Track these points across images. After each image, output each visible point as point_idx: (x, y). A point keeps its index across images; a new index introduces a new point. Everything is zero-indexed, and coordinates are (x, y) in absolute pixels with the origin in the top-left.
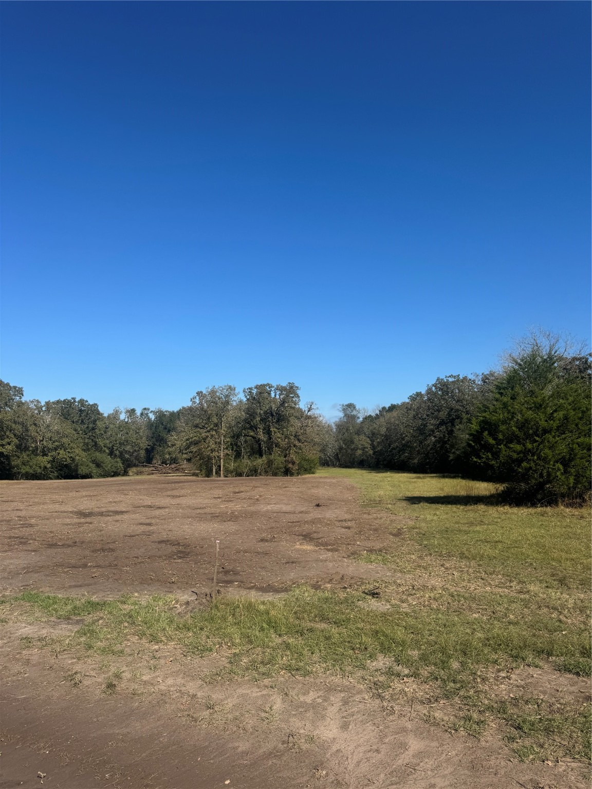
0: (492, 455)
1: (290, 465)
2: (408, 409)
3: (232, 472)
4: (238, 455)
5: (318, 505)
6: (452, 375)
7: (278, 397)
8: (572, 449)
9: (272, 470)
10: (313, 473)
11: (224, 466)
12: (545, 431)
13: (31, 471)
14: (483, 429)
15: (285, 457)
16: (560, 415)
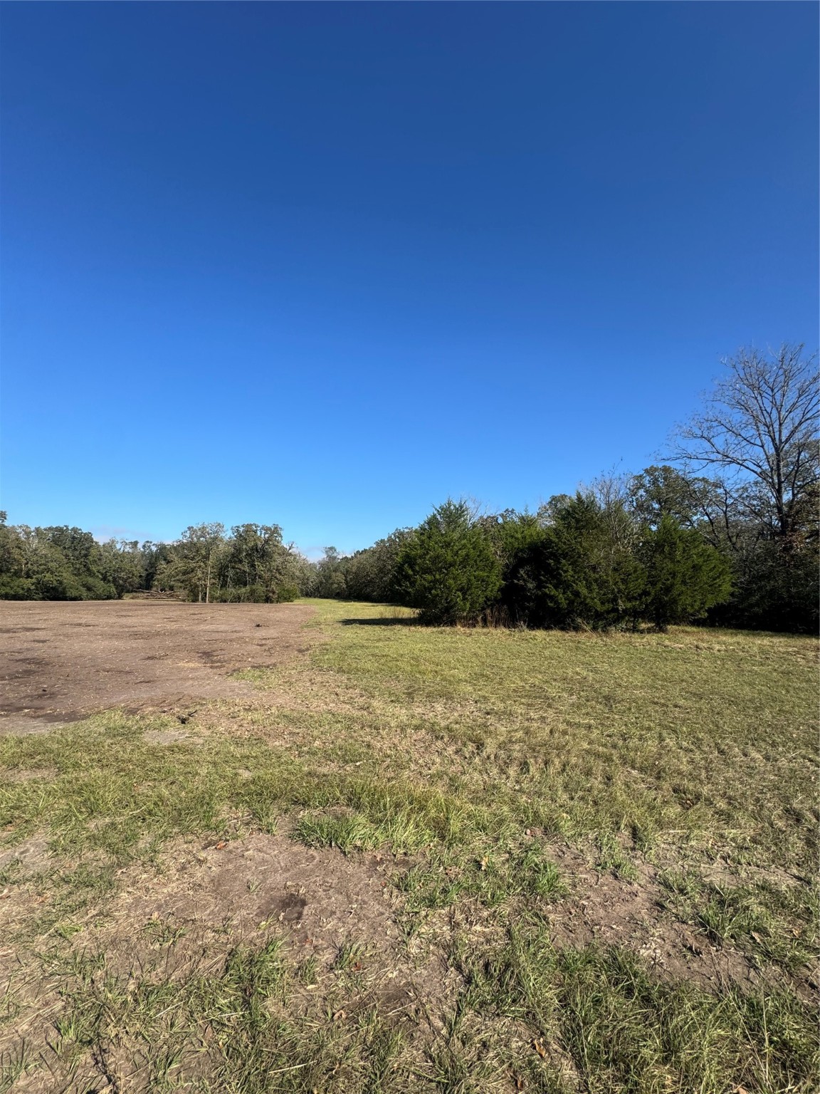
0: (410, 584)
1: (271, 594)
2: (374, 552)
3: (217, 599)
4: (224, 585)
5: (258, 626)
7: (263, 536)
8: (470, 580)
9: (254, 598)
10: (292, 601)
11: (210, 593)
12: (452, 565)
13: (12, 592)
14: (405, 562)
15: (267, 587)
16: (463, 553)
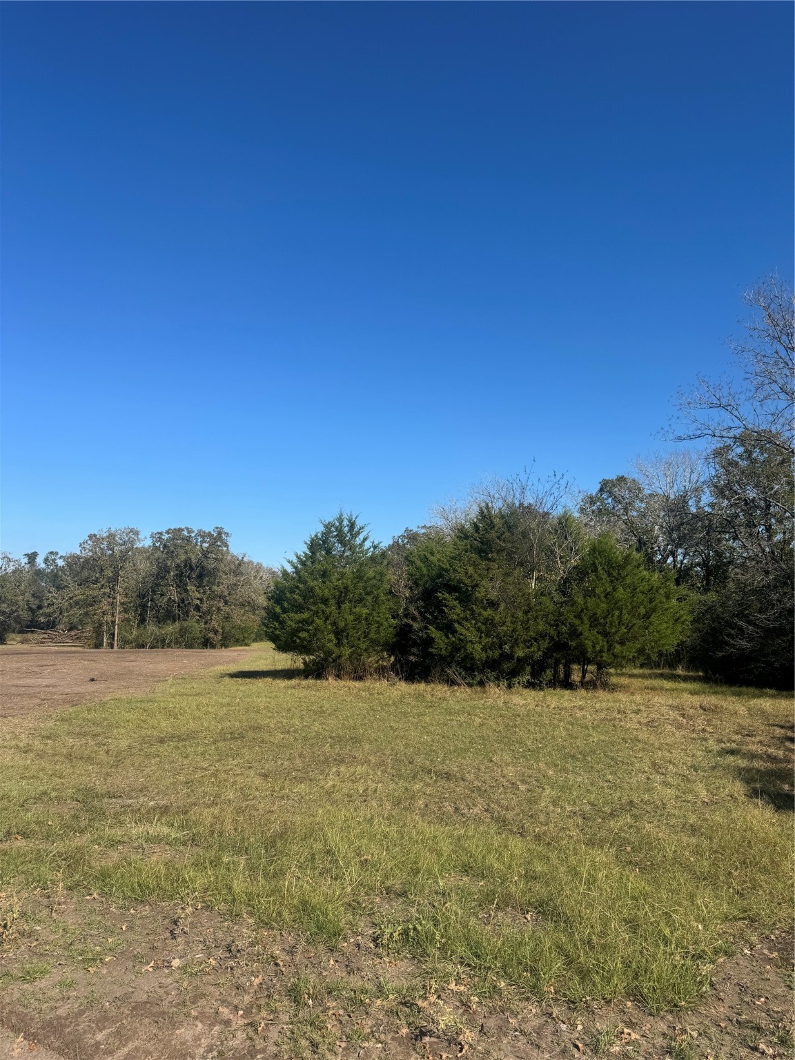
1: (212, 635)
3: (131, 642)
4: (142, 622)
5: (93, 680)
6: (425, 526)
7: (199, 545)
9: (186, 641)
10: (247, 645)
11: (119, 634)
15: (205, 623)
